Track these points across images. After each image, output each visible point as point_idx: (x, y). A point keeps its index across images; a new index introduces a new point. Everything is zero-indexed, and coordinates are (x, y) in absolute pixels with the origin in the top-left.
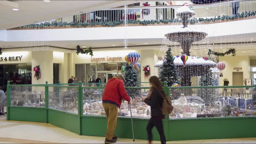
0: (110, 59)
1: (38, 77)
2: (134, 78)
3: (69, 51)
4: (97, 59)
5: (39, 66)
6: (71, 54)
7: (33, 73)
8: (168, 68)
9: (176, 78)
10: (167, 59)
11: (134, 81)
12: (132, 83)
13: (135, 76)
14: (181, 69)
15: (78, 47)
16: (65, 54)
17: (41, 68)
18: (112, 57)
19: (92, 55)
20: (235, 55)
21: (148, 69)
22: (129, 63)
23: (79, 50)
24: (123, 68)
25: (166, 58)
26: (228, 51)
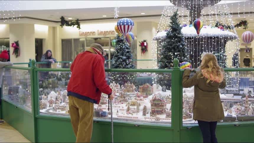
0: (101, 33)
1: (17, 54)
2: (128, 54)
3: (54, 25)
4: (86, 34)
5: (18, 41)
6: (57, 27)
7: (12, 50)
8: (173, 40)
9: (185, 55)
10: (172, 27)
11: (127, 59)
12: (124, 61)
13: (128, 52)
14: (190, 41)
15: (62, 18)
16: (49, 27)
17: (20, 44)
18: (103, 31)
19: (79, 28)
20: (247, 28)
21: (145, 44)
22: (121, 35)
23: (64, 22)
24: (114, 42)
25: (170, 26)
26: (239, 23)
